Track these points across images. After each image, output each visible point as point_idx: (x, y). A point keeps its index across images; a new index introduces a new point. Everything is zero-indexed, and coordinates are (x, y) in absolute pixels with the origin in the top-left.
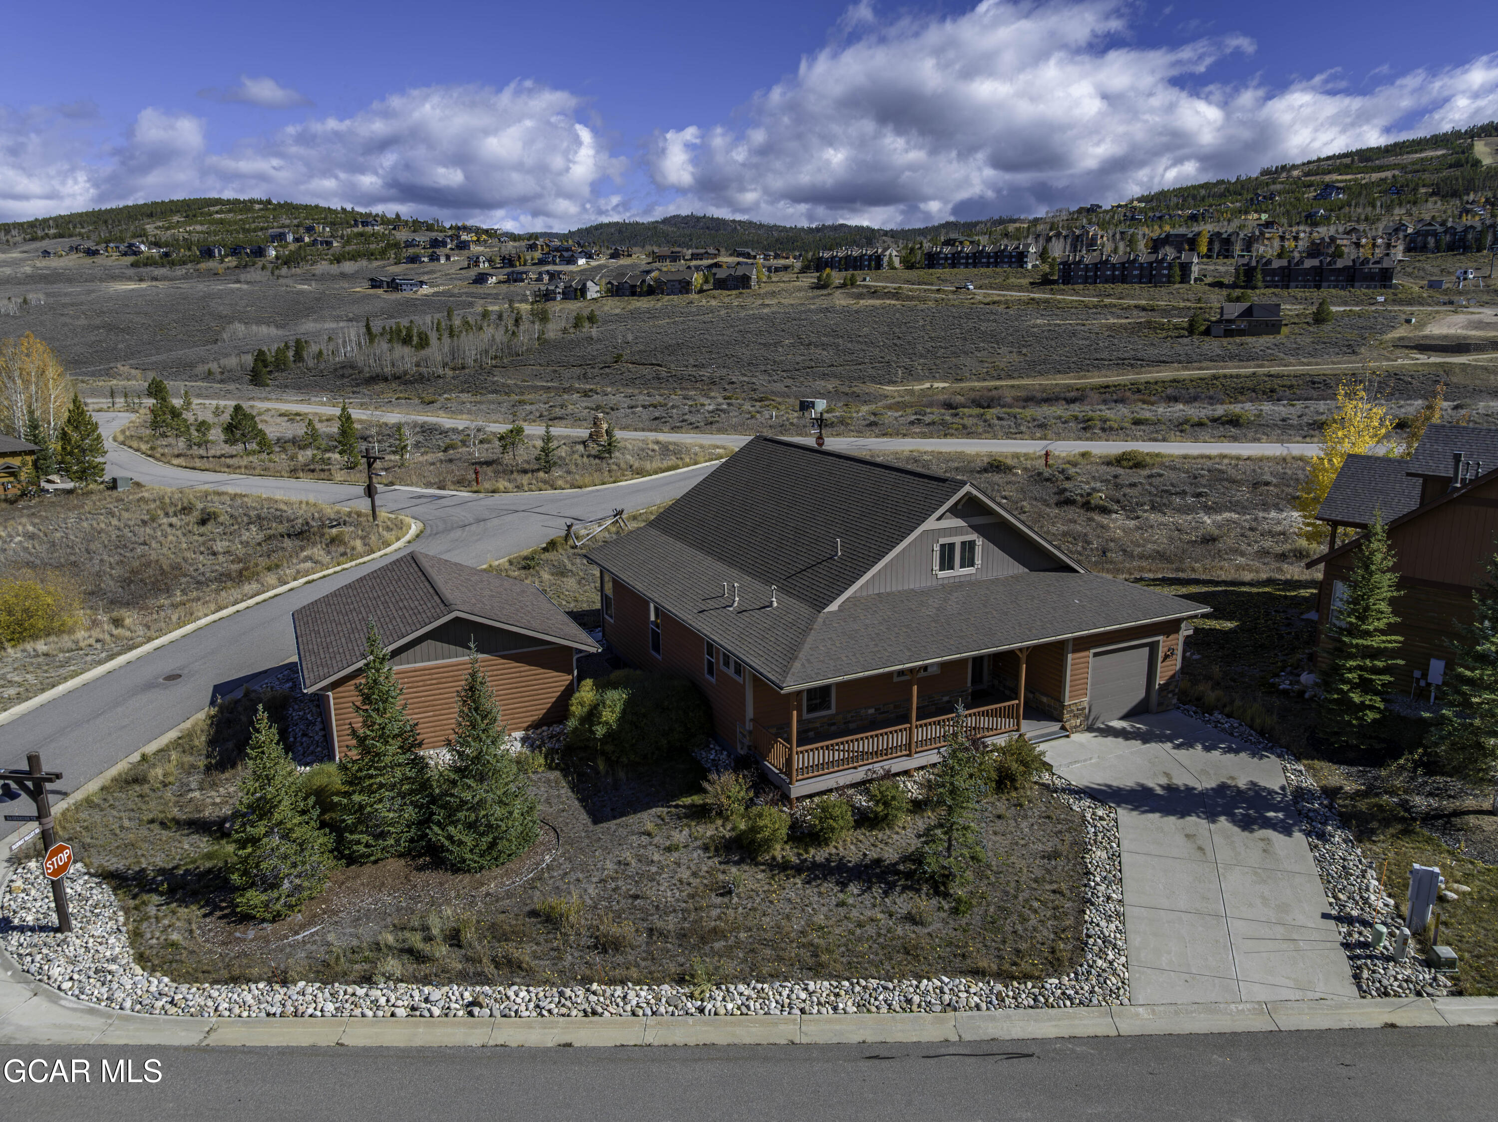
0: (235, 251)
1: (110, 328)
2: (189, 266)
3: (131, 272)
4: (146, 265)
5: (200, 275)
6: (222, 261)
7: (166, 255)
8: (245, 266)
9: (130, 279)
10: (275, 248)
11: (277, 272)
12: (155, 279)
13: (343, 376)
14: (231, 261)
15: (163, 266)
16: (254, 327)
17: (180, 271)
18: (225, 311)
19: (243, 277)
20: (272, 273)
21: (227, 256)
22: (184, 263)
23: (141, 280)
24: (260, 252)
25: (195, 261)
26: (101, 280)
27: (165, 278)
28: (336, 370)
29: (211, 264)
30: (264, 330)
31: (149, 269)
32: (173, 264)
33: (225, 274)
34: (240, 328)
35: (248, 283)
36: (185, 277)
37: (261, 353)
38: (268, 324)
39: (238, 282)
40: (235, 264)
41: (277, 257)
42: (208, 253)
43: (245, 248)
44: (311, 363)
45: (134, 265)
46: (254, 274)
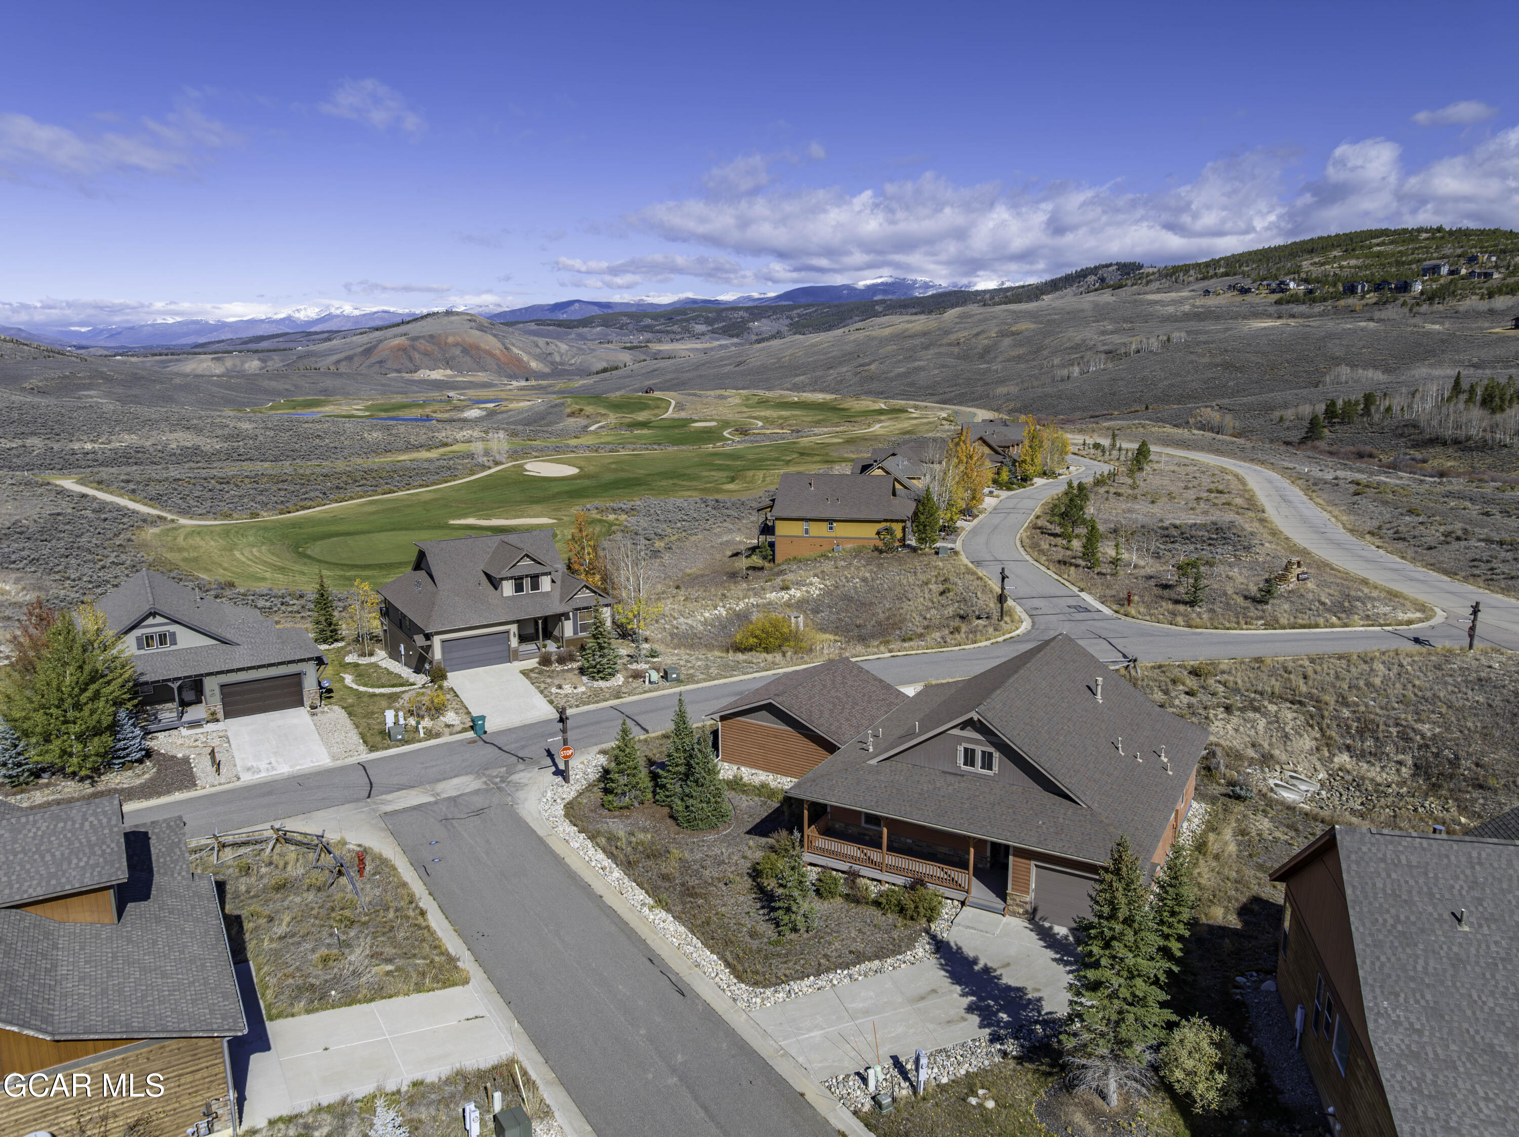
0: (1378, 288)
1: (1227, 366)
2: (1329, 302)
3: (1271, 310)
4: (1288, 302)
5: (1336, 311)
6: (1363, 297)
7: (1311, 292)
8: (1385, 303)
9: (1270, 316)
10: (1423, 282)
11: (1415, 309)
12: (1293, 316)
13: (1401, 435)
14: (1372, 297)
15: (1304, 303)
16: (1360, 371)
17: (1318, 308)
18: (1339, 352)
19: (1377, 315)
20: (1411, 310)
21: (1369, 292)
22: (1325, 300)
23: (1280, 317)
24: (1405, 287)
25: (1336, 297)
26: (1245, 317)
27: (1302, 316)
28: (1397, 427)
29: (1351, 301)
30: (1370, 373)
31: (1291, 306)
32: (1314, 301)
33: (1362, 311)
34: (1345, 371)
35: (1380, 321)
36: (1321, 315)
37: (1333, 403)
38: (1375, 368)
39: (1371, 319)
40: (1374, 300)
41: (1422, 293)
42: (1351, 290)
43: (1390, 284)
44: (1376, 417)
45: (1278, 302)
46: (1391, 312)
